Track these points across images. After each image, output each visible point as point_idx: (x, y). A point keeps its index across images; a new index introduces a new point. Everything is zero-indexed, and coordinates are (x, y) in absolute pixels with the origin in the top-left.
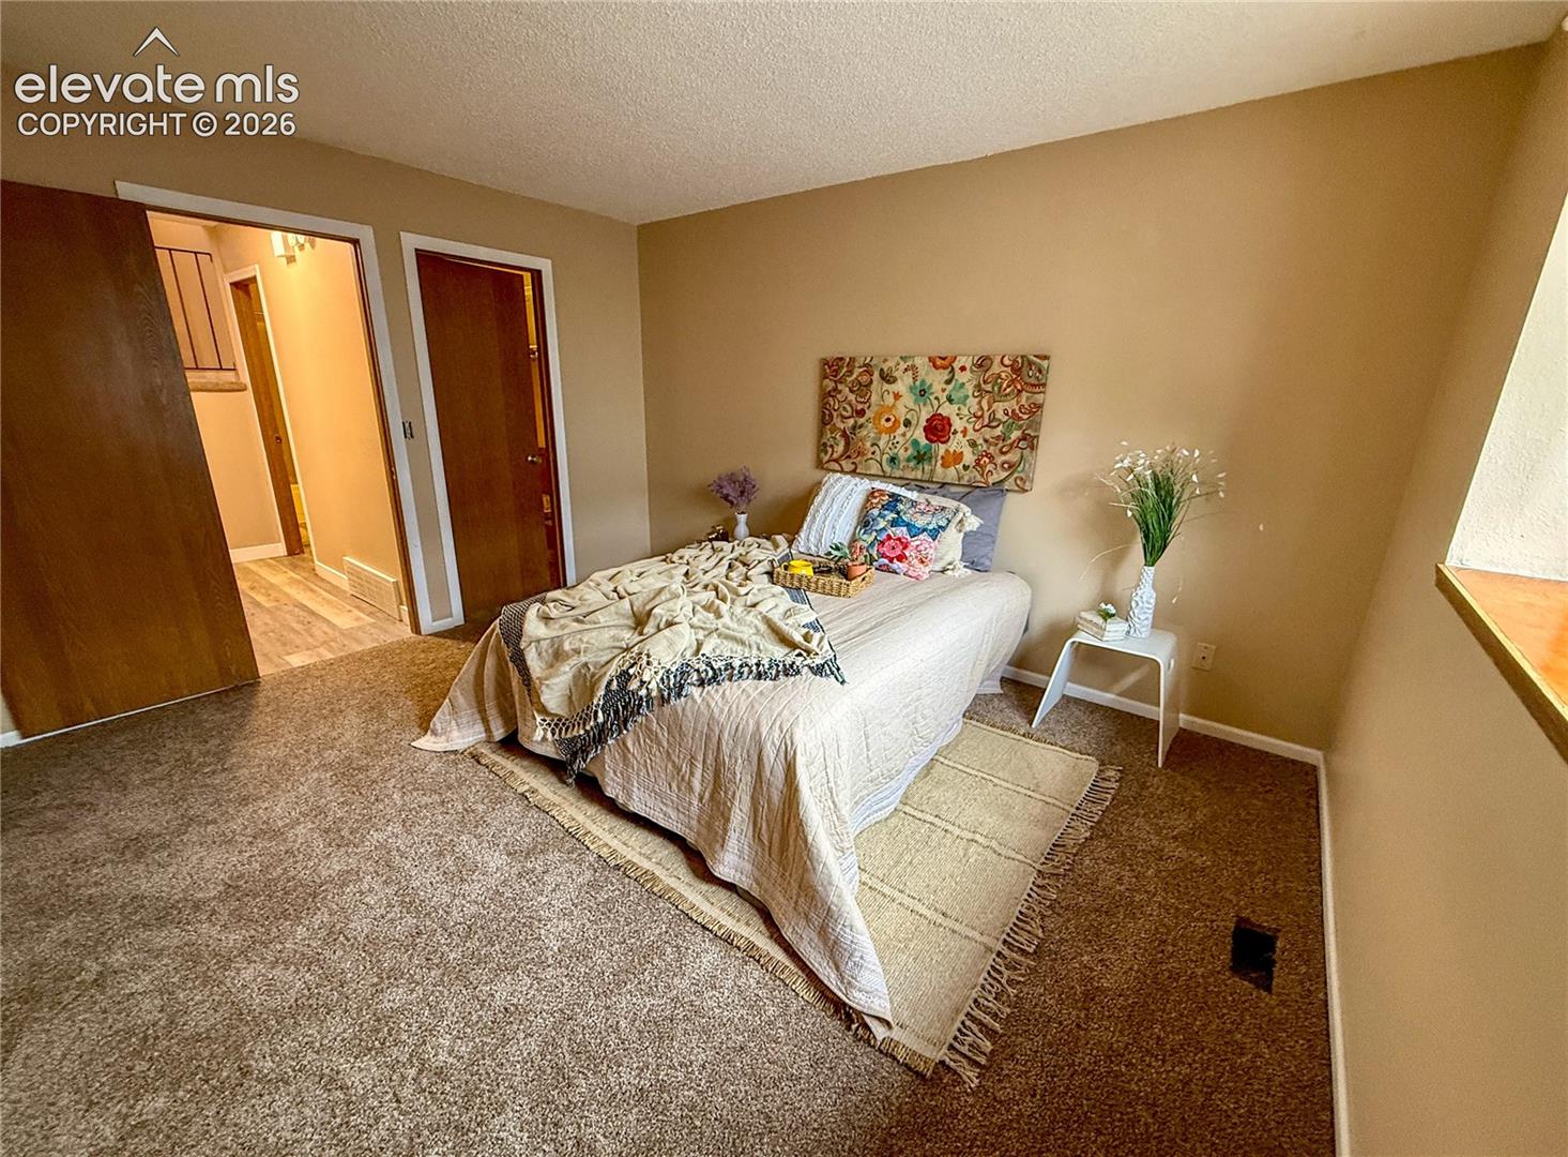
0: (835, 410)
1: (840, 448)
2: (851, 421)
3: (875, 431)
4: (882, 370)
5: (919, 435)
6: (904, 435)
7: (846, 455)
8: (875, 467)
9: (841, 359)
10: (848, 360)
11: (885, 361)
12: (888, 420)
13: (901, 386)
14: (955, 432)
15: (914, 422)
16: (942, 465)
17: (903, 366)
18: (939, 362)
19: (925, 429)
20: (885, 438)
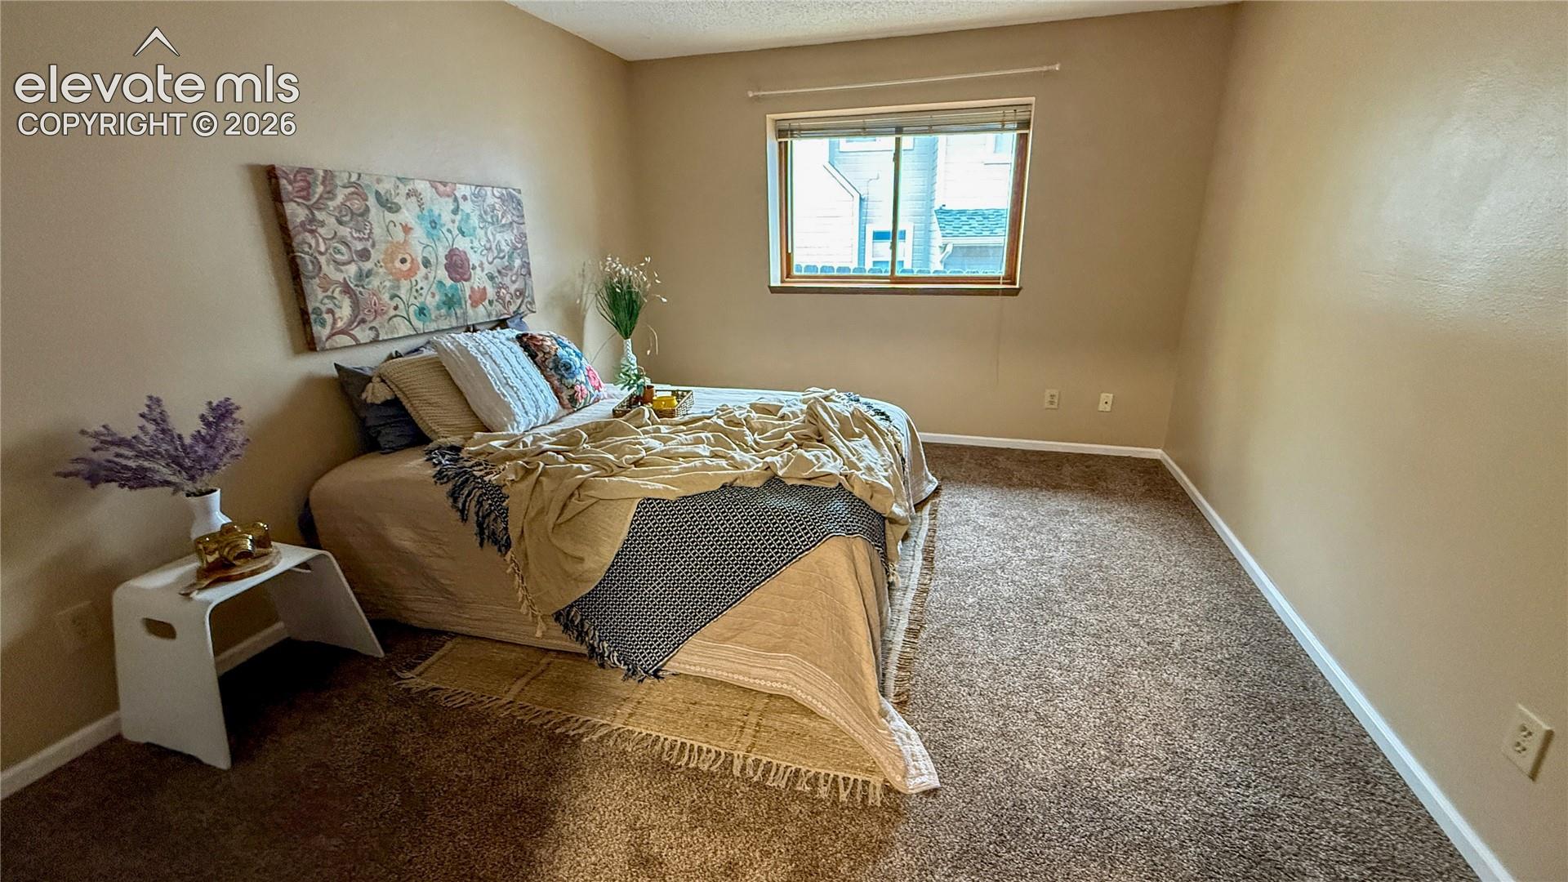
0: (321, 253)
1: (345, 311)
2: (352, 269)
3: (391, 277)
4: (377, 193)
5: (442, 274)
6: (426, 278)
7: (357, 319)
8: (402, 326)
9: (310, 171)
10: (321, 173)
11: (379, 181)
12: (403, 261)
13: (408, 215)
14: (474, 268)
15: (433, 261)
16: (472, 305)
17: (403, 190)
18: (441, 188)
19: (447, 267)
20: (405, 285)
